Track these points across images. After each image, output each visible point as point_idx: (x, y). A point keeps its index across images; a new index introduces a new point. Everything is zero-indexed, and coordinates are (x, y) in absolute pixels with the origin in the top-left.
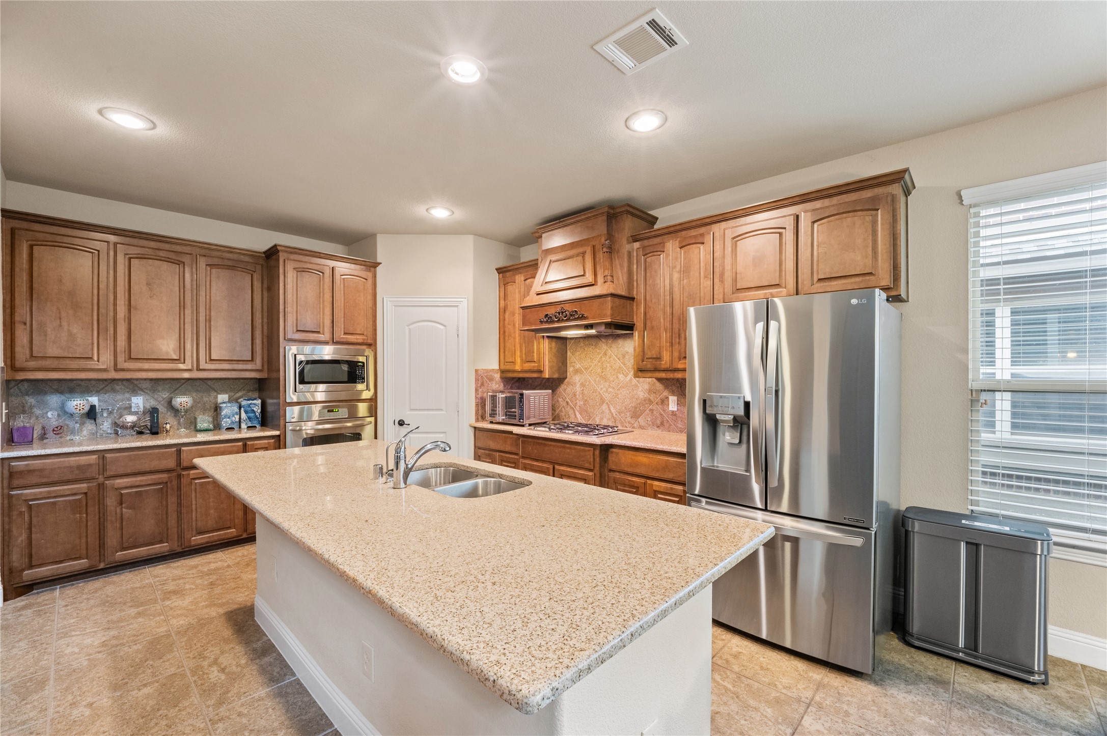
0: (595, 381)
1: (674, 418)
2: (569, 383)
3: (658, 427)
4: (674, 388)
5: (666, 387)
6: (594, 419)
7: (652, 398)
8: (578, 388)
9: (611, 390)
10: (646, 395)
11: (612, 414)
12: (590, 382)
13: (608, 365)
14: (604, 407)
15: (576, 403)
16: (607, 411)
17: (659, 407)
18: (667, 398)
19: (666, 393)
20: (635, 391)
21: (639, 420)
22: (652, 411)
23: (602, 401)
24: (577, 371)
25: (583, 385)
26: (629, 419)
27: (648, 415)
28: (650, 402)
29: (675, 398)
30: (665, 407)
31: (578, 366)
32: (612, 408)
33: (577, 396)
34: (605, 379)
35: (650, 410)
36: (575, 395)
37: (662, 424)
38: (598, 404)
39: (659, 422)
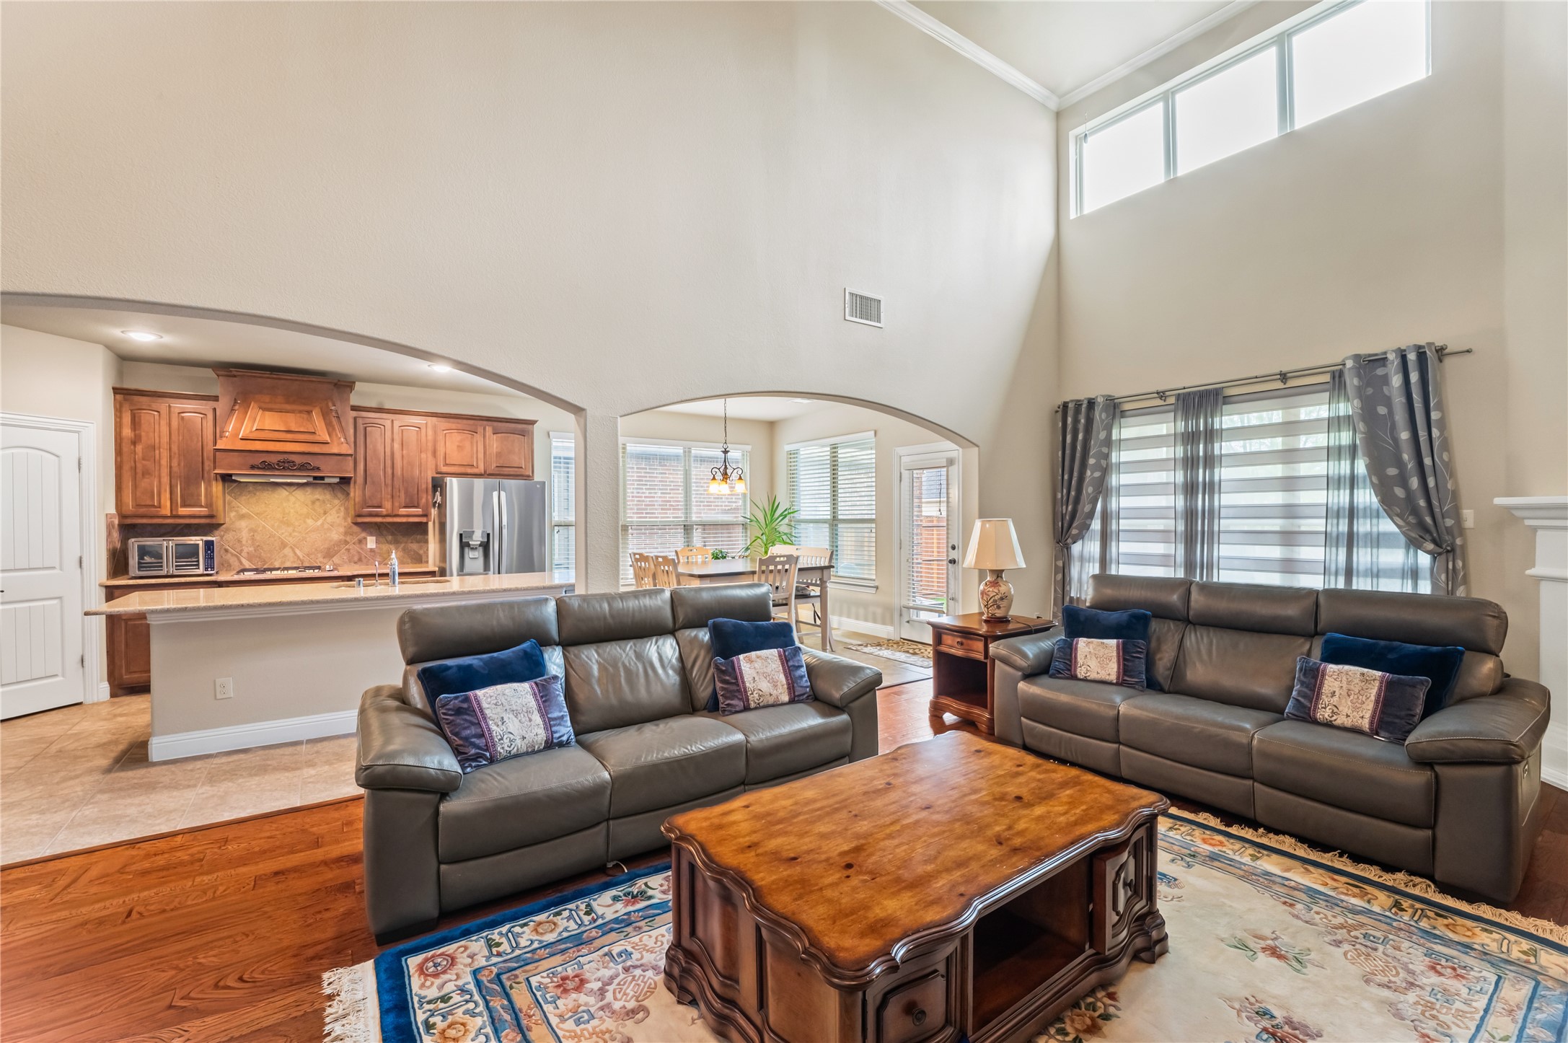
0: (273, 526)
1: (372, 554)
2: (227, 530)
3: (355, 563)
4: (372, 530)
5: (364, 530)
6: (272, 564)
7: (348, 539)
8: (245, 535)
9: (296, 534)
10: (342, 537)
11: (298, 557)
12: (264, 527)
13: (292, 511)
14: (287, 551)
15: (242, 550)
16: (291, 554)
17: (357, 547)
18: (365, 538)
19: (363, 535)
20: (328, 535)
21: (333, 559)
22: (348, 550)
23: (284, 545)
24: (243, 517)
25: (251, 530)
26: (321, 559)
27: (344, 554)
28: (346, 542)
29: (374, 538)
30: (363, 546)
31: (244, 511)
32: (298, 552)
33: (244, 542)
34: (288, 524)
35: (346, 549)
36: (239, 541)
37: (360, 560)
38: (277, 548)
39: (356, 559)
